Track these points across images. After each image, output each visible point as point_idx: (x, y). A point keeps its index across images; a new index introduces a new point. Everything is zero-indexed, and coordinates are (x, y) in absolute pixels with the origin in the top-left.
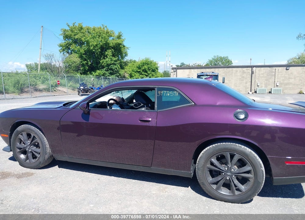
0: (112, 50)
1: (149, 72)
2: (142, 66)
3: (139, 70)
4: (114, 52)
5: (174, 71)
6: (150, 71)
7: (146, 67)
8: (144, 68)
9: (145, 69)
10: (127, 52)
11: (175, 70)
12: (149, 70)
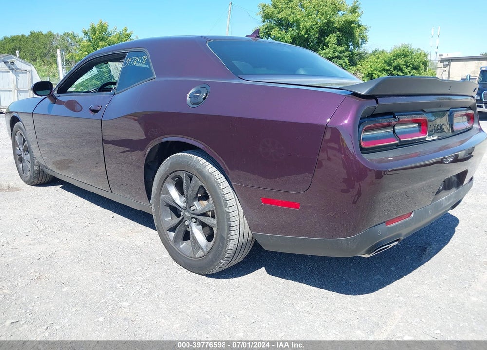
0: (338, 33)
1: (406, 71)
2: (394, 60)
3: (387, 68)
4: (341, 36)
5: (444, 65)
6: (409, 68)
7: (400, 61)
8: (396, 64)
9: (399, 65)
10: (366, 35)
11: (446, 63)
12: (407, 66)
